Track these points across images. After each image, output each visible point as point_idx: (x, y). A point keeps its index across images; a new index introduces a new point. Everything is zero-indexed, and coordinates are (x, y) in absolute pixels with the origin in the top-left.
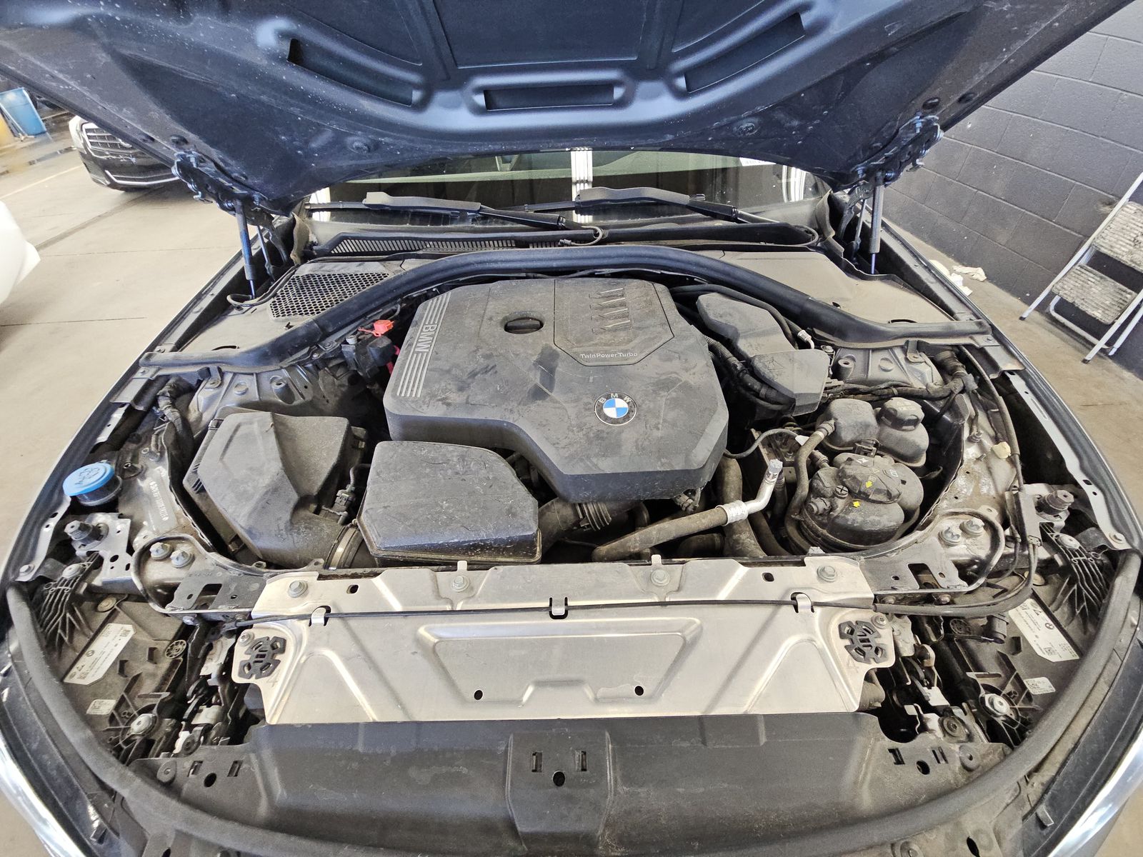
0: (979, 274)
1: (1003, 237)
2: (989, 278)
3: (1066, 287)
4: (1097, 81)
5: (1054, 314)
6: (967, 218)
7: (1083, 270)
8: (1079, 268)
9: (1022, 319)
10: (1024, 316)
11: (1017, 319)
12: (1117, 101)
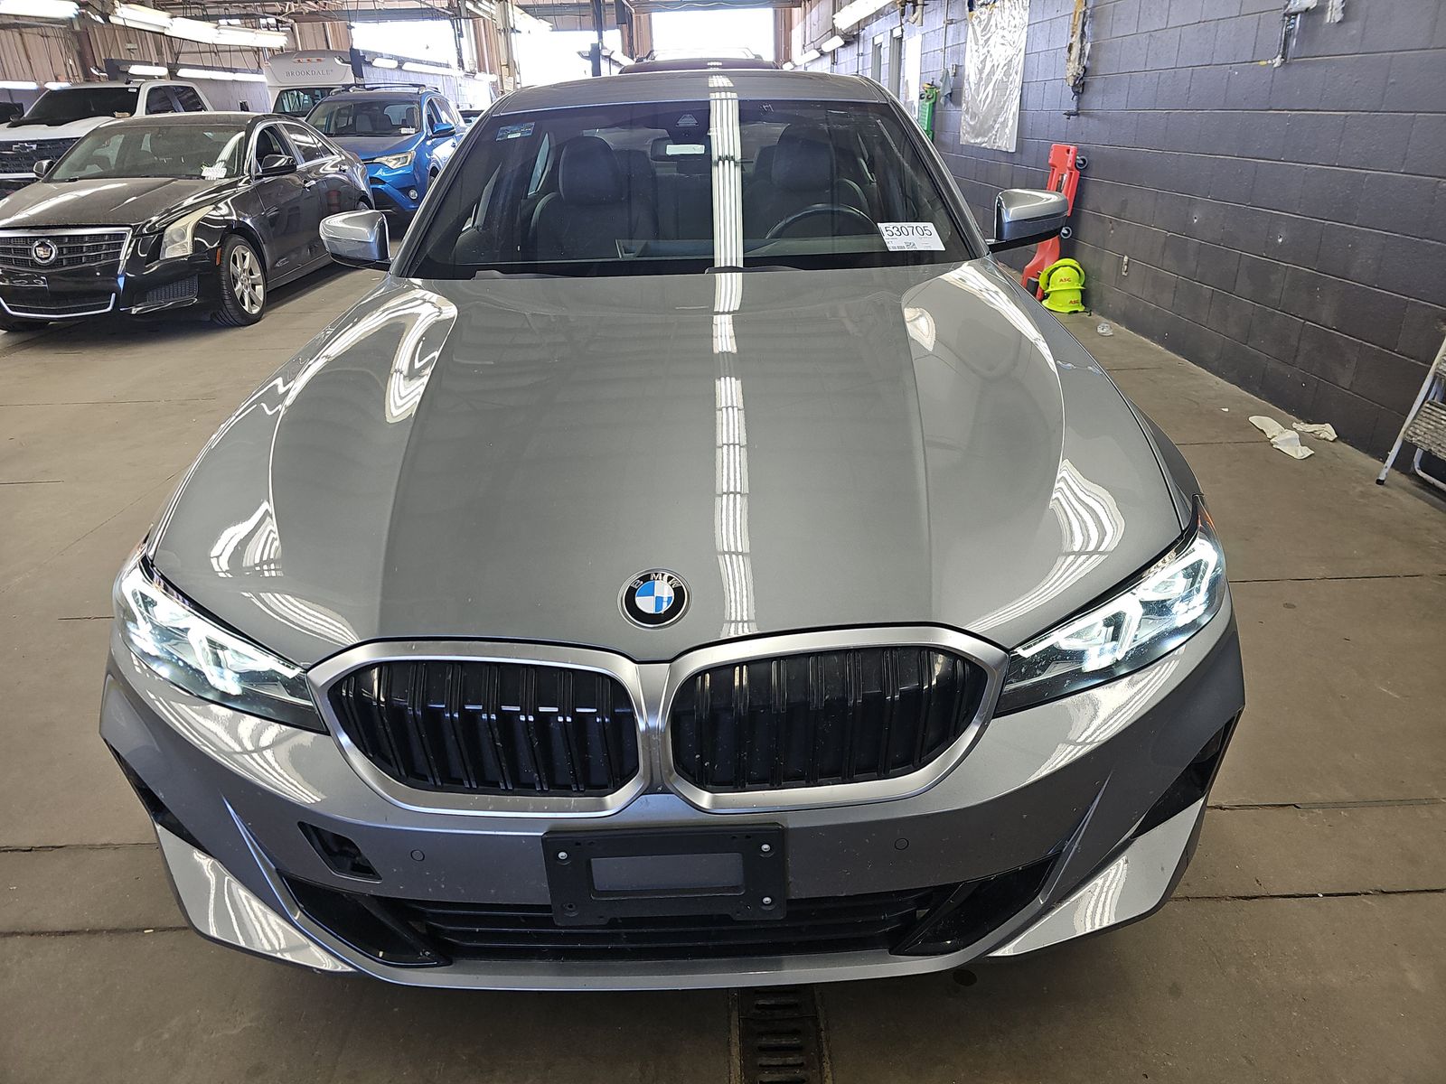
0: (1328, 431)
1: (1345, 380)
2: (1341, 437)
3: (1418, 431)
4: (1409, 172)
5: (1421, 473)
6: (1299, 359)
7: (1433, 408)
8: (1428, 405)
9: (1380, 482)
10: (1382, 478)
11: (1374, 483)
12: (1434, 192)
